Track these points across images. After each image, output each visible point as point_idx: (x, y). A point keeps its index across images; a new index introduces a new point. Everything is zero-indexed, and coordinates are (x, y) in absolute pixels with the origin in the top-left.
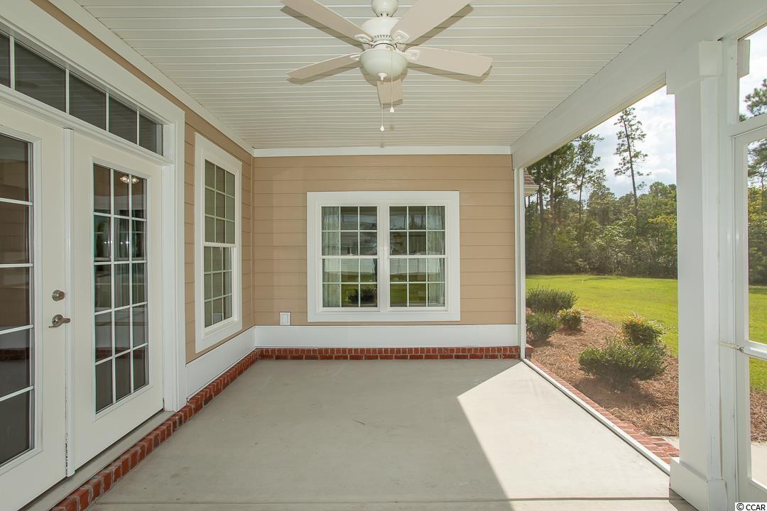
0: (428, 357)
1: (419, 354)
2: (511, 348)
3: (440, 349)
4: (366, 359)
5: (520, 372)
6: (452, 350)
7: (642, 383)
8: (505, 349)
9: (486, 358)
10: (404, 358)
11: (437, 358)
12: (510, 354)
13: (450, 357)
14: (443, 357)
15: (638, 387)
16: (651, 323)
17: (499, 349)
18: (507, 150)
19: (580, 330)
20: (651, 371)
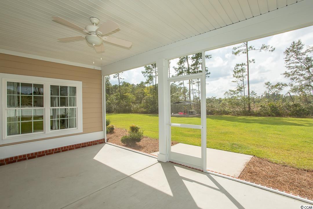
0: (70, 149)
1: (66, 149)
2: (102, 140)
3: (75, 145)
4: (38, 157)
5: (107, 147)
6: (80, 144)
7: (137, 143)
8: (100, 140)
9: (93, 145)
10: (59, 152)
11: (74, 149)
12: (102, 142)
13: (80, 147)
14: (77, 148)
15: (137, 144)
16: (137, 126)
17: (98, 141)
18: (100, 69)
19: (114, 132)
20: (139, 140)
